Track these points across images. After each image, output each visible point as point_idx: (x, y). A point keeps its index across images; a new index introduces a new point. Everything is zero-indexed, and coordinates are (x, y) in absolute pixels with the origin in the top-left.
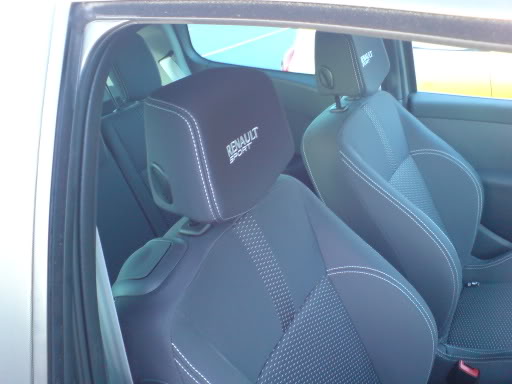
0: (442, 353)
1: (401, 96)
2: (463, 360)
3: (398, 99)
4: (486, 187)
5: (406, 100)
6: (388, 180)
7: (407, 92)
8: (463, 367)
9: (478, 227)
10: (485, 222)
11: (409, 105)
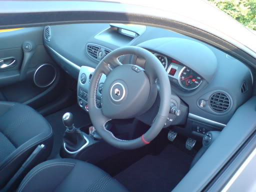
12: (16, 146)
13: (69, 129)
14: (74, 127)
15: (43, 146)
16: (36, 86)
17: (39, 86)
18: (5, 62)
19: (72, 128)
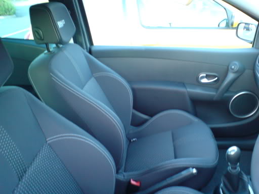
0: (121, 177)
1: (85, 47)
2: (132, 178)
3: (84, 49)
4: (134, 90)
5: (89, 49)
6: (82, 89)
7: (88, 45)
8: (133, 182)
9: (132, 110)
10: (135, 108)
11: (90, 52)
12: (176, 157)
13: (232, 168)
14: (238, 169)
15: (194, 171)
16: (229, 112)
17: (232, 113)
18: (207, 77)
19: (236, 168)
